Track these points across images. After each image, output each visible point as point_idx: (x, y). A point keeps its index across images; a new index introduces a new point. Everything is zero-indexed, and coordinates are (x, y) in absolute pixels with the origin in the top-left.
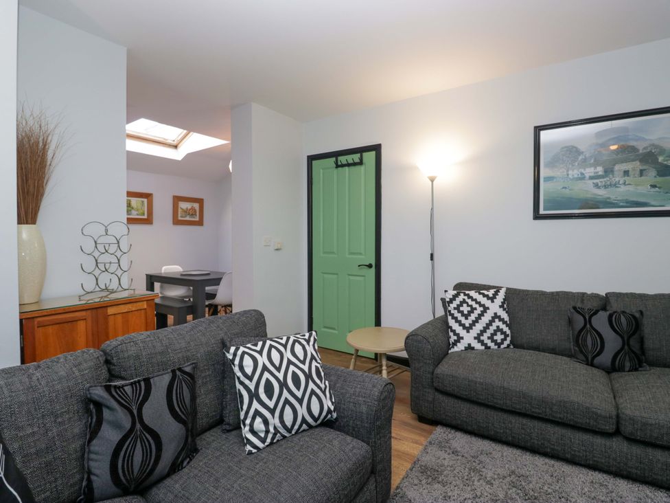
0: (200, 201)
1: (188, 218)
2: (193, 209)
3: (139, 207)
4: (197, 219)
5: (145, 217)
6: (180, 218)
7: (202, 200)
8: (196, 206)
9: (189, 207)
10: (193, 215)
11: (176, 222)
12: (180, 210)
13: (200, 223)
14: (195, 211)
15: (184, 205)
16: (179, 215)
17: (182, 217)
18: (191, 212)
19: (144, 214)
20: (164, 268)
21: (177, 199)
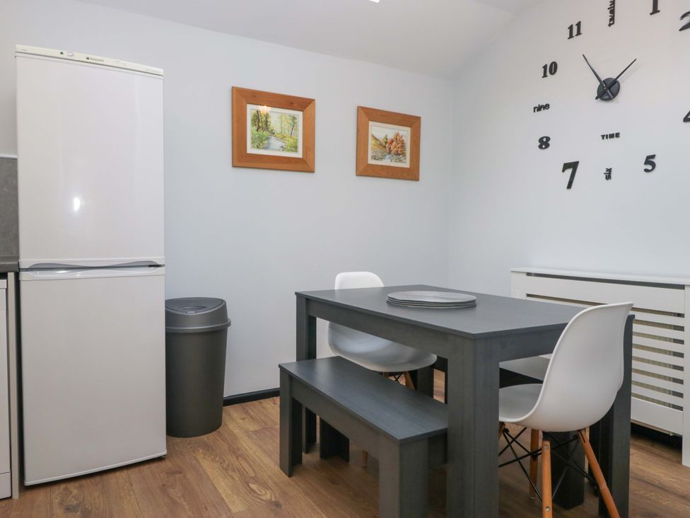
0: (412, 122)
1: (387, 162)
2: (398, 140)
3: (287, 133)
4: (406, 164)
5: (299, 155)
6: (371, 161)
7: (418, 119)
8: (405, 133)
9: (391, 136)
10: (400, 154)
11: (365, 170)
12: (371, 142)
13: (412, 174)
14: (403, 146)
15: (380, 131)
16: (370, 154)
17: (374, 158)
18: (392, 147)
19: (295, 148)
20: (339, 277)
21: (368, 115)
